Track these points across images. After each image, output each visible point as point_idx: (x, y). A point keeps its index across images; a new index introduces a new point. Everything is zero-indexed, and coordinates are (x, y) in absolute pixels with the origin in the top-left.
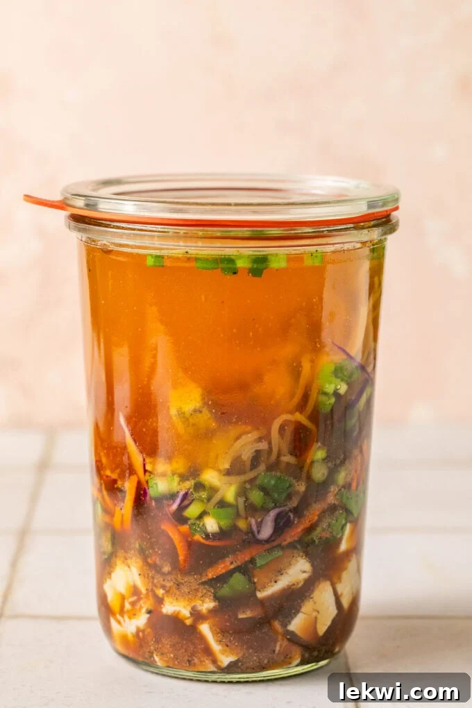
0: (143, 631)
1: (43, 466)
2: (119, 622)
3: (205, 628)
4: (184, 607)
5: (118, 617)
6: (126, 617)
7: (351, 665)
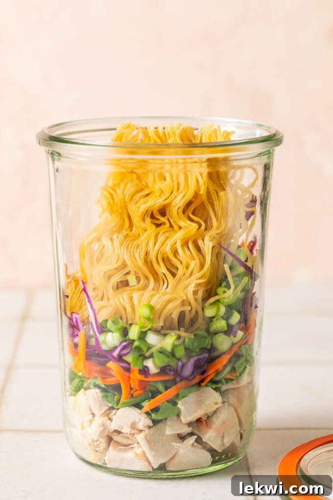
1: (25, 317)
7: (251, 465)
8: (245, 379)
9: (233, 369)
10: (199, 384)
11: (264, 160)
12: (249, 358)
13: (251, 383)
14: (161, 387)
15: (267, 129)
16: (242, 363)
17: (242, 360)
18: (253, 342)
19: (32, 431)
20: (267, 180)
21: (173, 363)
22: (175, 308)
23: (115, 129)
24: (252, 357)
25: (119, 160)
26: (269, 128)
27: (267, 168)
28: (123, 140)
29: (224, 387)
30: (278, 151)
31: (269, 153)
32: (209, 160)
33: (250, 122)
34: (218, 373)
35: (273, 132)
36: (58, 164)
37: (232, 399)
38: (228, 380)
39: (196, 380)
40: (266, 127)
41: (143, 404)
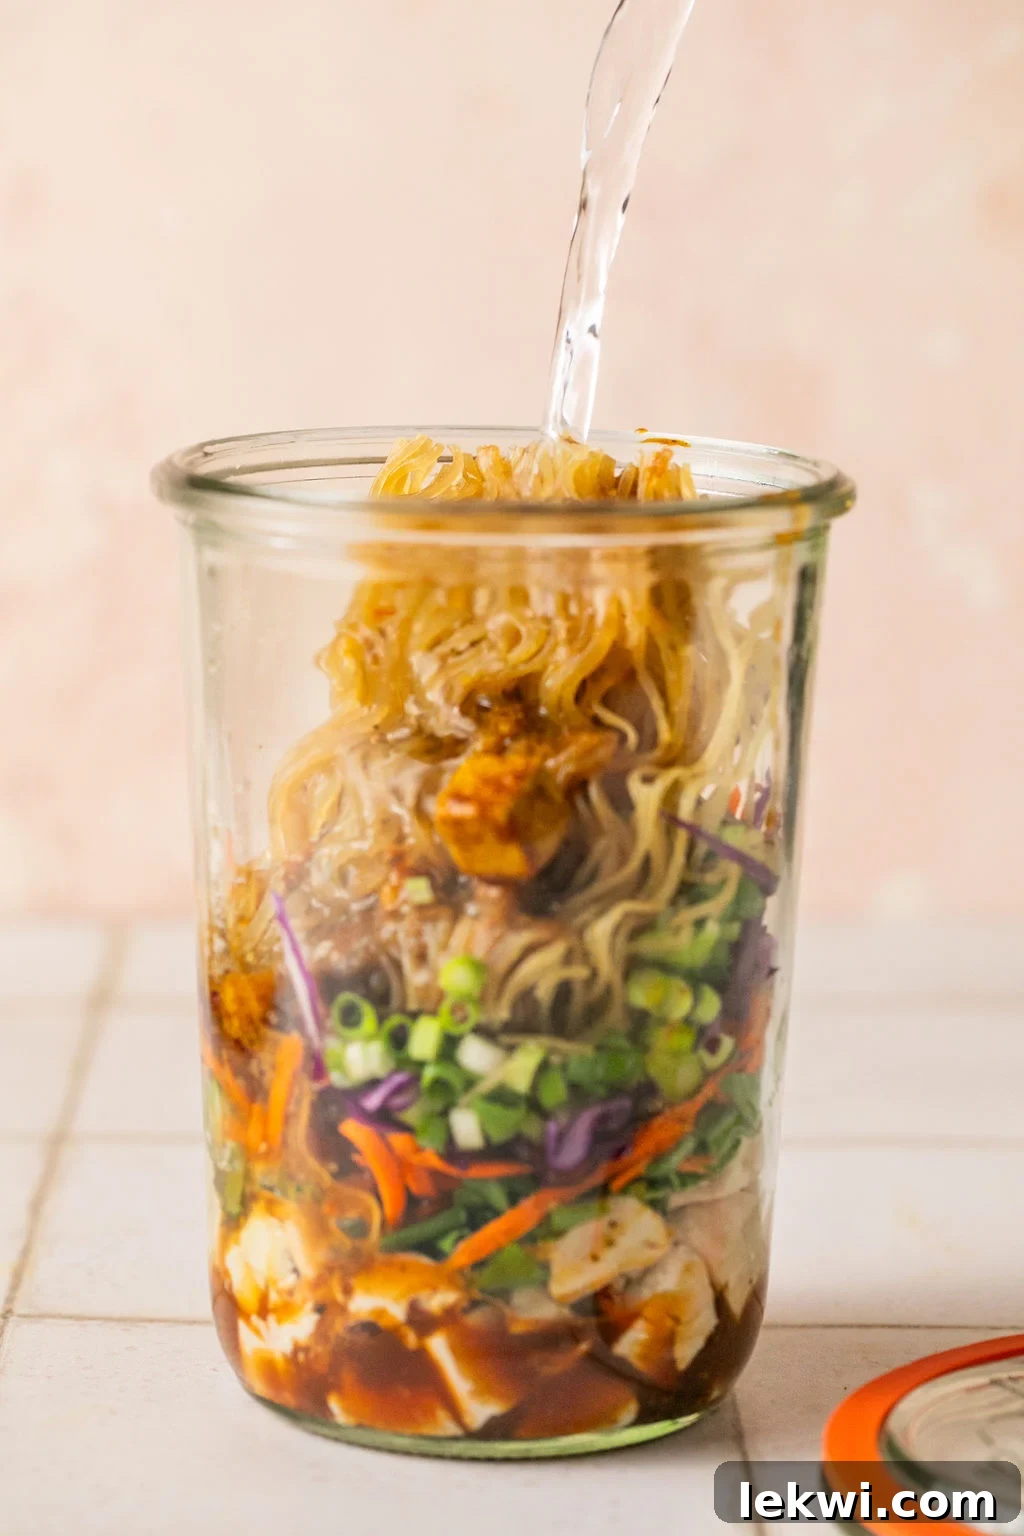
0: (306, 1350)
1: (101, 1000)
2: (257, 1332)
3: (438, 1346)
4: (396, 1300)
5: (255, 1319)
6: (271, 1318)
7: (746, 1426)
8: (735, 1176)
9: (702, 1148)
10: (604, 1191)
11: (801, 554)
12: (747, 1113)
13: (751, 1189)
14: (497, 1196)
15: (809, 466)
16: (726, 1132)
17: (728, 1120)
18: (758, 1069)
19: (120, 1320)
20: (808, 612)
21: (532, 1129)
22: (544, 971)
23: (382, 461)
24: (755, 1111)
25: (390, 548)
26: (815, 464)
27: (808, 578)
28: (406, 490)
29: (676, 1200)
30: (840, 529)
31: (816, 536)
32: (653, 551)
33: (763, 448)
34: (659, 1157)
35: (826, 475)
36: (211, 556)
37: (697, 1234)
38: (687, 1179)
39: (598, 1178)
40: (805, 460)
41: (446, 1244)
